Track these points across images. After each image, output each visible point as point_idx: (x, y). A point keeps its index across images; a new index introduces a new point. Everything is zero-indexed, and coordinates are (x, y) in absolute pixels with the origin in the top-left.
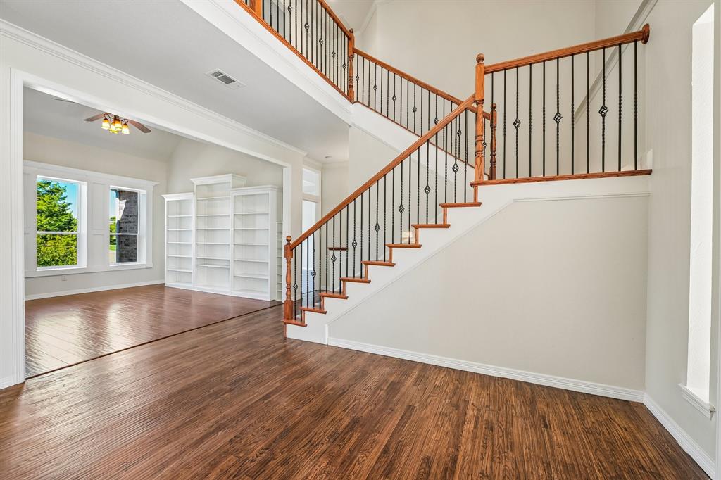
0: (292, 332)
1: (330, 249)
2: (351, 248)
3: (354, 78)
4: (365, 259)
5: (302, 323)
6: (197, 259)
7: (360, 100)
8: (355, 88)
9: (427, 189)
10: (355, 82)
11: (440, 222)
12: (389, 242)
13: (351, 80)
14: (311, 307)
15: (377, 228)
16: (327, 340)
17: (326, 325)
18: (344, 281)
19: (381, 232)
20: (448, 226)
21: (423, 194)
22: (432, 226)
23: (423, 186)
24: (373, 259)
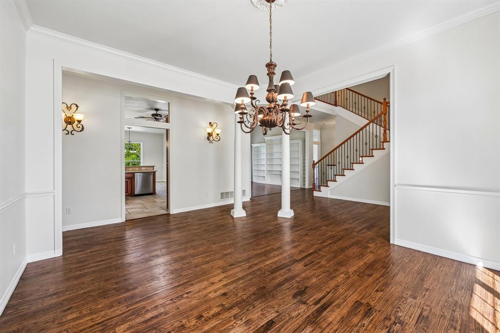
0: (316, 194)
1: (328, 165)
2: (338, 164)
3: (337, 96)
4: (343, 168)
5: (320, 191)
6: (267, 170)
7: (340, 105)
8: (337, 100)
9: (366, 144)
10: (337, 97)
11: (371, 155)
12: (352, 162)
13: (336, 96)
14: (323, 184)
15: (348, 157)
16: (330, 196)
17: (329, 192)
18: (335, 175)
19: (349, 158)
20: (373, 156)
21: (364, 145)
22: (368, 156)
23: (364, 142)
24: (346, 168)
